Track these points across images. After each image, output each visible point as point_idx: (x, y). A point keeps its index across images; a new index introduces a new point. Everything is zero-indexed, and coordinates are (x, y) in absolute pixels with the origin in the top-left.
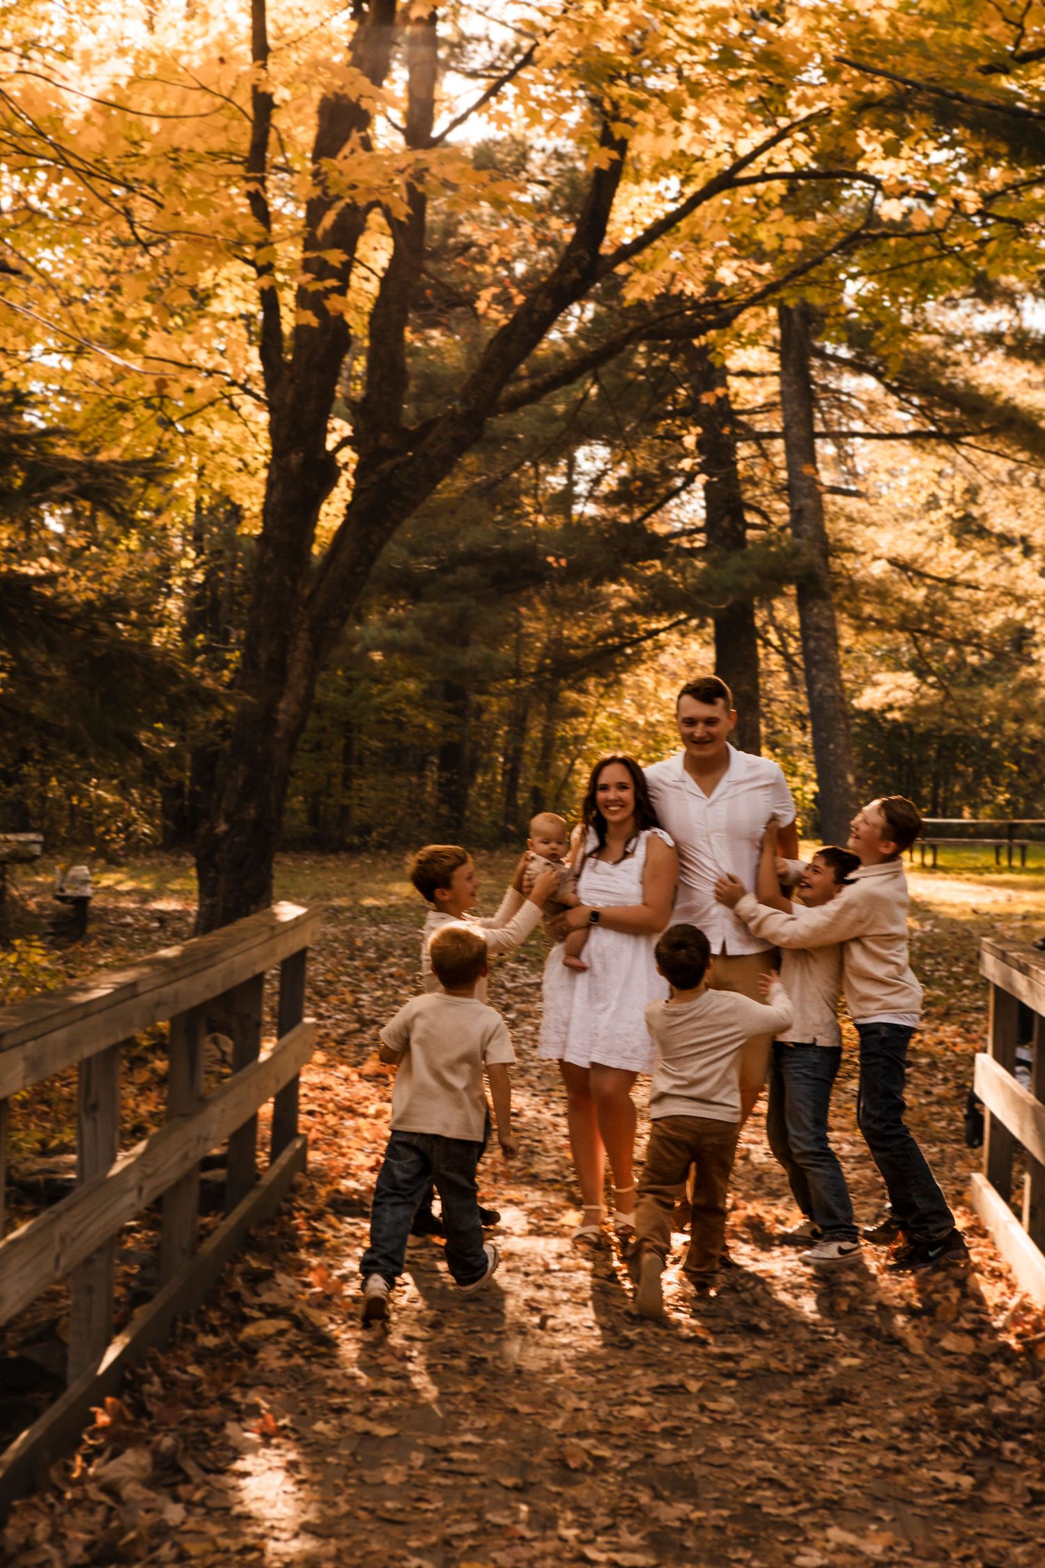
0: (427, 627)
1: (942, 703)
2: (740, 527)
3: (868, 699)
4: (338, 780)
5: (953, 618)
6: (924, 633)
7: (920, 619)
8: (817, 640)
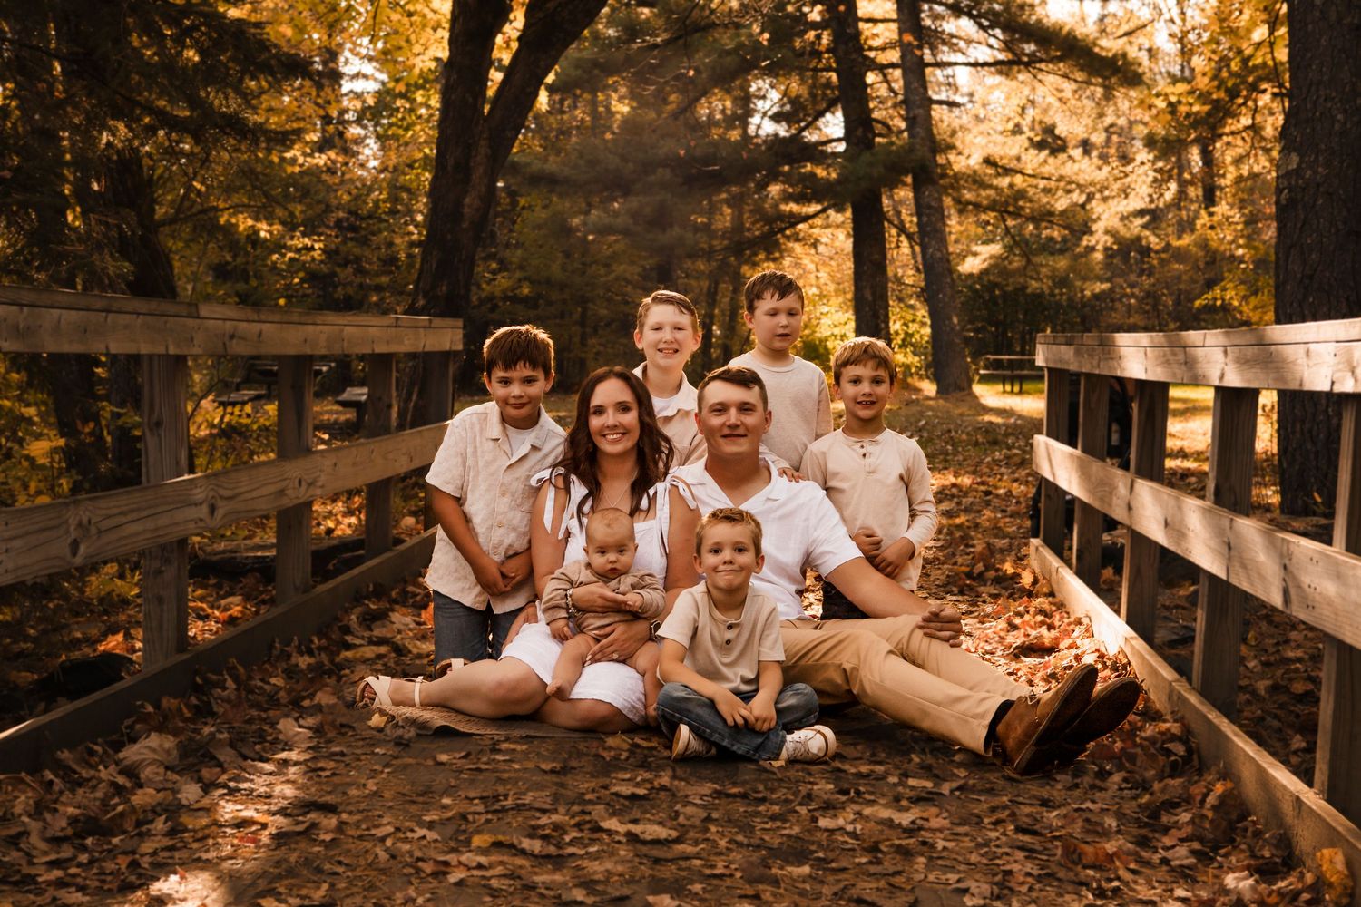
0: (635, 215)
1: (1025, 268)
2: (870, 136)
3: (971, 266)
4: (576, 340)
5: (1031, 201)
6: (1009, 213)
7: (1006, 203)
8: (928, 216)
